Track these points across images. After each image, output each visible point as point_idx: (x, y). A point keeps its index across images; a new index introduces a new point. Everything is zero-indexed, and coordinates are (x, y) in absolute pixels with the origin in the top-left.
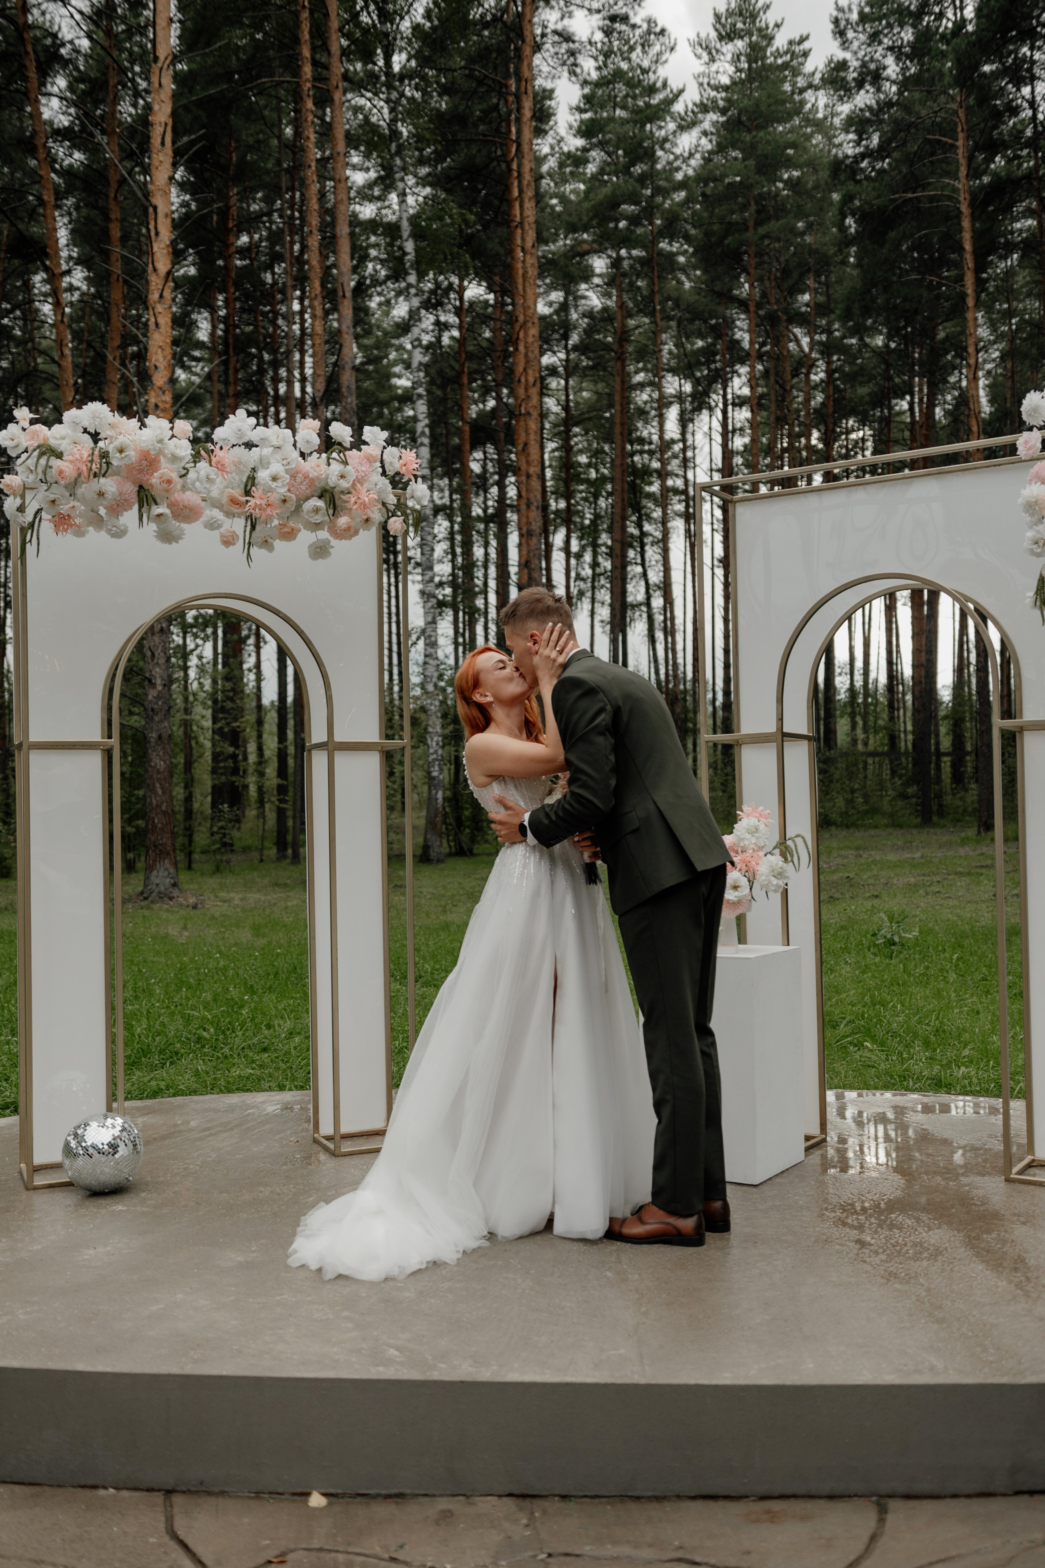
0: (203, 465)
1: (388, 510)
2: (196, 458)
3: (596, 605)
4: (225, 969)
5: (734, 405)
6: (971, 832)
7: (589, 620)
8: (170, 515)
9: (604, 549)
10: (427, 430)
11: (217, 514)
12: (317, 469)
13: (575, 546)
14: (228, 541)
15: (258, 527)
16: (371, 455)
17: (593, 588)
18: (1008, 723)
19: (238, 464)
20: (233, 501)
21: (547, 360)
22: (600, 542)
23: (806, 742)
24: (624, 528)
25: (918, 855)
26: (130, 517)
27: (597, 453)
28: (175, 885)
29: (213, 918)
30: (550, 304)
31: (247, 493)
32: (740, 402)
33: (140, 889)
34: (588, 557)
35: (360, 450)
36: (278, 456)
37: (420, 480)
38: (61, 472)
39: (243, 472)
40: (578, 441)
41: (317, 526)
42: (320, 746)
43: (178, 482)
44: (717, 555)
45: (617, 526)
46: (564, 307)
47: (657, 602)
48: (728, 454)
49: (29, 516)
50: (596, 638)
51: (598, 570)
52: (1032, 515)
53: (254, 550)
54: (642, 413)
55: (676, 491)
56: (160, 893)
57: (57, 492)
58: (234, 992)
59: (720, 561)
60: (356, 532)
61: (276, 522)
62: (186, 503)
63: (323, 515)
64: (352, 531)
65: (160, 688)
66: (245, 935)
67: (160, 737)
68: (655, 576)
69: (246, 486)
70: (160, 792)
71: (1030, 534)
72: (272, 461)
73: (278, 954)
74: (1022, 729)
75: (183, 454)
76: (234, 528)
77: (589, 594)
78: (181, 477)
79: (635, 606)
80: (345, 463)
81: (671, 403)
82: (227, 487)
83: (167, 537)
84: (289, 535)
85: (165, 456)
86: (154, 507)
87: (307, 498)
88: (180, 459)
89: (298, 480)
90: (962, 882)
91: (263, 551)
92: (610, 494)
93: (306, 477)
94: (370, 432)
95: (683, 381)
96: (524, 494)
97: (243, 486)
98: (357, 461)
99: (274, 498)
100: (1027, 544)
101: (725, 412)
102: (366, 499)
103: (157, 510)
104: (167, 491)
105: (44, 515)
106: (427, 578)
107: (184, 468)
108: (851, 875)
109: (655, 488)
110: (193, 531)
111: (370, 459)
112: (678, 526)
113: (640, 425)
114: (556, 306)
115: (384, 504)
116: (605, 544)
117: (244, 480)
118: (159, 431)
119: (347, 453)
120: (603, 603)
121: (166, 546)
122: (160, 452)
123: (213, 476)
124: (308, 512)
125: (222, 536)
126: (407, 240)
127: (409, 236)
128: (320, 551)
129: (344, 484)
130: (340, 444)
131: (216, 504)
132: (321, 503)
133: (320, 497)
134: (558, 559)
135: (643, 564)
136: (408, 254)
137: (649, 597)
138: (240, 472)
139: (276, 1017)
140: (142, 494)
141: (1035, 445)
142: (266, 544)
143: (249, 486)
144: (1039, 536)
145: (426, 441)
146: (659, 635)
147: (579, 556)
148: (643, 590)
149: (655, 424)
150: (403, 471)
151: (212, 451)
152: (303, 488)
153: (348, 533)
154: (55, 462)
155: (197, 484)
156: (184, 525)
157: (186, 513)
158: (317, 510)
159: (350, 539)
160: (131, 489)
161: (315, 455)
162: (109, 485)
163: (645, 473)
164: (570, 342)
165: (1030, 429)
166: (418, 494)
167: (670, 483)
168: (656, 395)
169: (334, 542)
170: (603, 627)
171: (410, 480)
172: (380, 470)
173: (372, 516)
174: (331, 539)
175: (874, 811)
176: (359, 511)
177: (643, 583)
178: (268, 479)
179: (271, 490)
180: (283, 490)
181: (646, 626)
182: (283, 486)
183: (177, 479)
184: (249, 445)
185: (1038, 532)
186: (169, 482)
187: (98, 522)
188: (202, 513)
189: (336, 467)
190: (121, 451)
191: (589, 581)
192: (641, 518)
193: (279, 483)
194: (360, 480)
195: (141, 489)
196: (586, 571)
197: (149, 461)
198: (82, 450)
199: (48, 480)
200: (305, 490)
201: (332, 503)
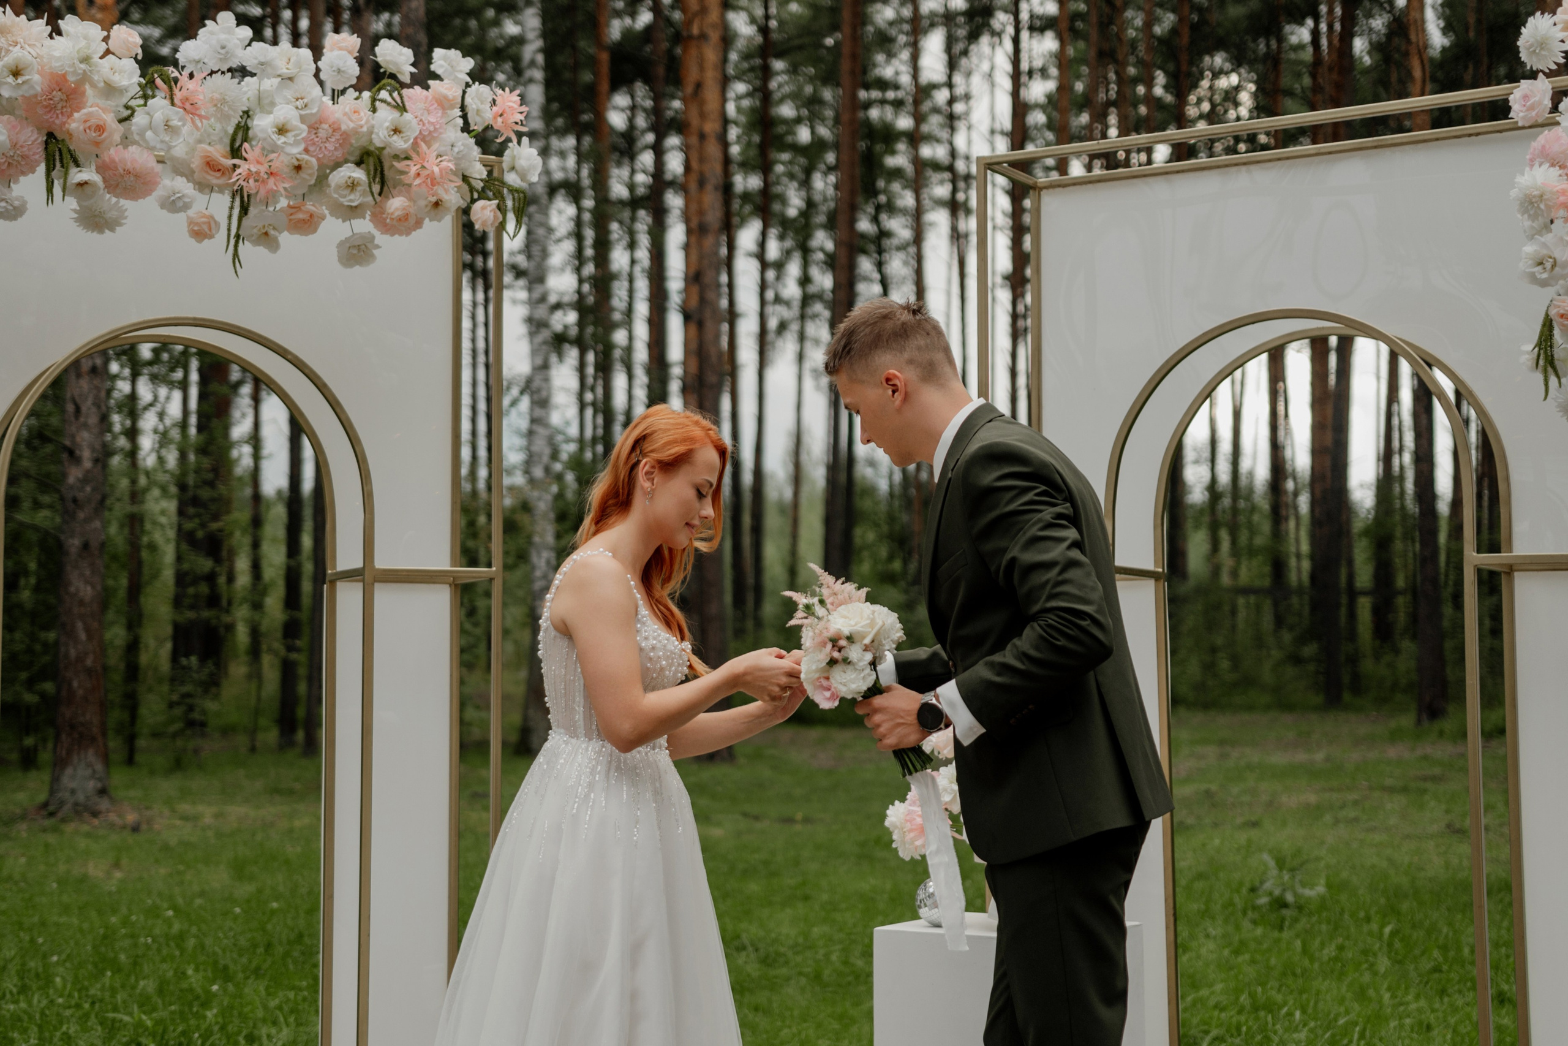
0: (159, 103)
1: (472, 189)
2: (147, 90)
3: (806, 344)
4: (181, 937)
5: (1032, 29)
6: (1407, 720)
8: (101, 184)
9: (819, 256)
10: (540, 59)
11: (183, 186)
12: (354, 117)
13: (773, 250)
14: (201, 232)
15: (253, 211)
16: (446, 97)
17: (803, 317)
18: (1489, 560)
19: (220, 104)
20: (211, 165)
22: (814, 244)
23: (1150, 584)
24: (852, 221)
25: (1319, 756)
26: (31, 185)
27: (813, 103)
28: (103, 792)
29: (166, 848)
31: (235, 152)
32: (1040, 25)
33: (42, 797)
34: (794, 269)
35: (427, 87)
36: (289, 94)
37: (525, 140)
39: (228, 117)
40: (780, 80)
41: (353, 212)
42: (350, 575)
43: (116, 131)
45: (842, 219)
48: (1020, 109)
51: (812, 289)
52: (1533, 218)
53: (245, 249)
54: (884, 39)
55: (936, 166)
56: (76, 804)
58: (194, 977)
59: (1007, 278)
60: (419, 224)
61: (283, 203)
62: (129, 166)
63: (363, 194)
64: (412, 221)
65: (87, 464)
66: (218, 878)
67: (86, 546)
69: (233, 140)
70: (83, 636)
71: (1529, 249)
72: (278, 100)
73: (273, 912)
74: (1511, 570)
75: (125, 83)
76: (212, 211)
77: (795, 327)
78: (121, 121)
80: (402, 108)
81: (931, 25)
82: (200, 142)
83: (95, 220)
84: (306, 225)
85: (93, 85)
86: (73, 171)
87: (337, 165)
88: (121, 91)
89: (322, 134)
90: (1394, 804)
91: (261, 250)
92: (830, 169)
93: (335, 129)
94: (445, 58)
96: (694, 164)
97: (227, 141)
98: (422, 105)
99: (281, 162)
100: (1525, 266)
101: (1016, 41)
102: (436, 169)
103: (77, 176)
104: (97, 144)
106: (536, 295)
107: (127, 107)
108: (1214, 787)
109: (899, 159)
110: (140, 213)
111: (443, 103)
112: (939, 220)
113: (880, 58)
115: (465, 178)
116: (821, 248)
117: (231, 130)
118: (83, 43)
119: (405, 92)
120: (817, 342)
121: (95, 236)
122: (85, 78)
123: (175, 122)
124: (338, 187)
125: (191, 222)
128: (357, 253)
129: (399, 144)
130: (393, 76)
131: (181, 169)
132: (359, 174)
133: (359, 163)
134: (746, 272)
135: (882, 282)
138: (225, 117)
139: (264, 1021)
140: (51, 147)
141: (1540, 103)
142: (266, 238)
143: (238, 140)
144: (1545, 252)
145: (538, 75)
147: (779, 266)
149: (905, 55)
150: (498, 124)
151: (176, 80)
152: (330, 147)
153: (405, 225)
155: (149, 134)
156: (124, 203)
157: (128, 183)
158: (352, 185)
159: (408, 234)
160: (32, 139)
161: (352, 93)
163: (887, 136)
165: (1533, 75)
166: (522, 163)
167: (926, 151)
168: (907, 12)
169: (380, 238)
170: (817, 379)
171: (509, 140)
172: (460, 122)
173: (445, 197)
174: (376, 233)
175: (1247, 682)
176: (424, 189)
178: (271, 130)
179: (274, 149)
180: (296, 150)
182: (296, 143)
183: (114, 124)
184: (242, 72)
185: (1544, 245)
186: (100, 128)
188: (156, 184)
189: (386, 115)
190: (16, 73)
191: (796, 305)
192: (879, 208)
193: (290, 138)
194: (426, 138)
195: (51, 141)
196: (791, 289)
197: (65, 92)
200: (334, 151)
201: (378, 174)
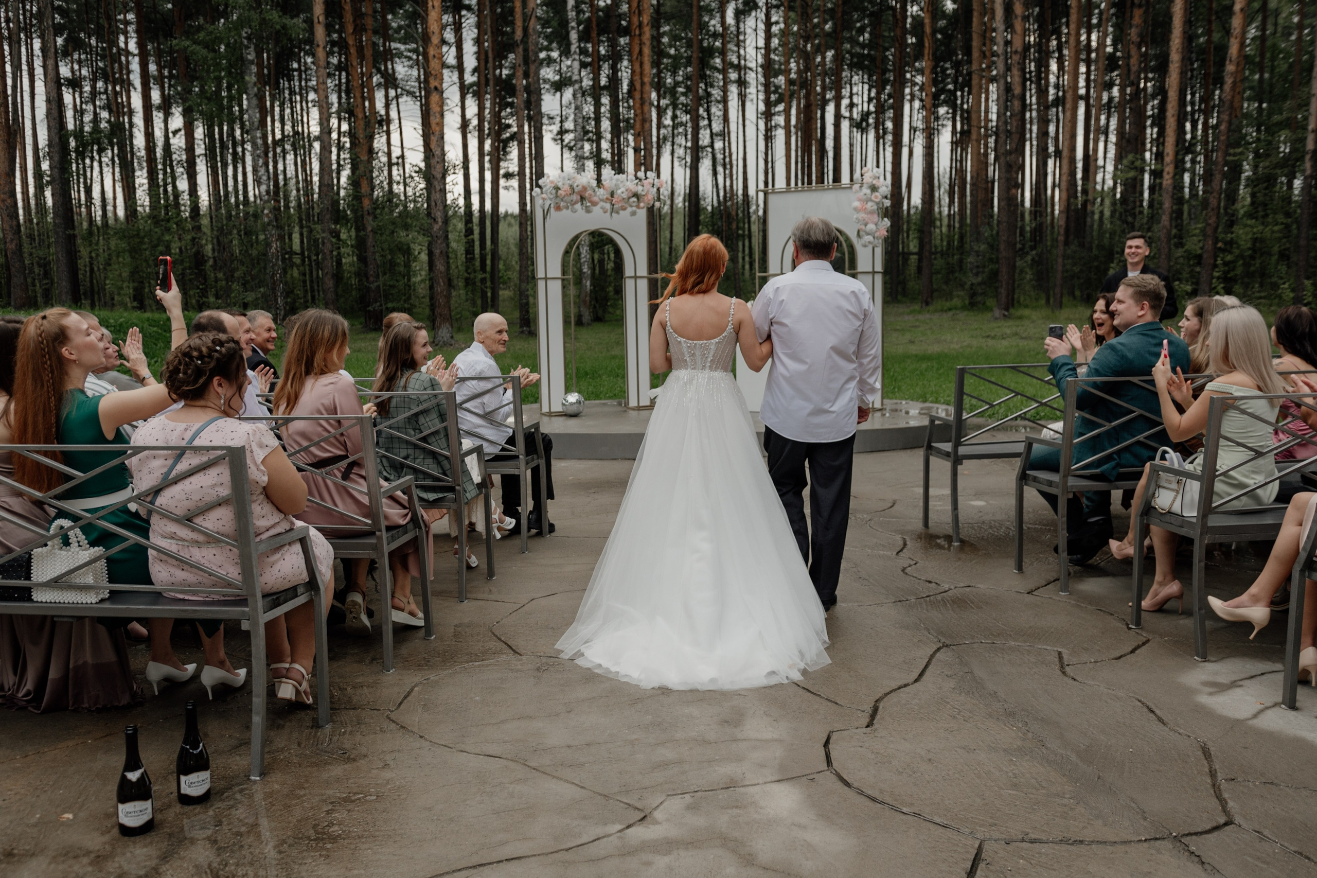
0: (602, 190)
8: (589, 205)
9: (680, 106)
11: (602, 204)
12: (635, 189)
13: (662, 103)
14: (605, 212)
15: (615, 206)
17: (673, 134)
20: (607, 199)
22: (679, 101)
24: (697, 90)
26: (578, 206)
31: (612, 196)
34: (670, 112)
35: (647, 181)
36: (622, 185)
38: (561, 194)
41: (633, 206)
42: (631, 277)
44: (760, 110)
47: (718, 145)
49: (546, 207)
53: (613, 214)
57: (558, 200)
59: (762, 114)
61: (620, 205)
62: (595, 201)
63: (636, 203)
65: (440, 224)
68: (717, 127)
76: (608, 208)
83: (588, 211)
84: (624, 209)
85: (589, 187)
87: (631, 198)
89: (628, 191)
91: (616, 214)
93: (630, 190)
94: (650, 174)
98: (646, 184)
102: (650, 198)
105: (552, 206)
109: (717, 61)
110: (596, 210)
111: (650, 183)
115: (654, 197)
117: (611, 192)
119: (643, 182)
123: (604, 193)
124: (631, 202)
125: (604, 210)
128: (633, 214)
129: (643, 193)
130: (640, 179)
131: (602, 200)
132: (635, 199)
133: (635, 197)
135: (709, 118)
137: (712, 141)
140: (582, 199)
142: (618, 213)
143: (612, 194)
146: (720, 169)
147: (665, 111)
148: (709, 136)
153: (642, 208)
155: (598, 194)
156: (593, 207)
157: (594, 204)
158: (633, 202)
160: (579, 197)
162: (574, 197)
167: (728, 58)
169: (637, 210)
176: (647, 201)
177: (708, 131)
178: (619, 192)
179: (621, 196)
180: (624, 197)
181: (711, 163)
182: (623, 193)
183: (592, 193)
187: (567, 208)
188: (599, 204)
189: (640, 188)
190: (577, 186)
191: (671, 128)
192: (707, 84)
194: (648, 192)
196: (669, 121)
197: (585, 189)
198: (567, 187)
199: (557, 197)
200: (630, 195)
201: (638, 199)
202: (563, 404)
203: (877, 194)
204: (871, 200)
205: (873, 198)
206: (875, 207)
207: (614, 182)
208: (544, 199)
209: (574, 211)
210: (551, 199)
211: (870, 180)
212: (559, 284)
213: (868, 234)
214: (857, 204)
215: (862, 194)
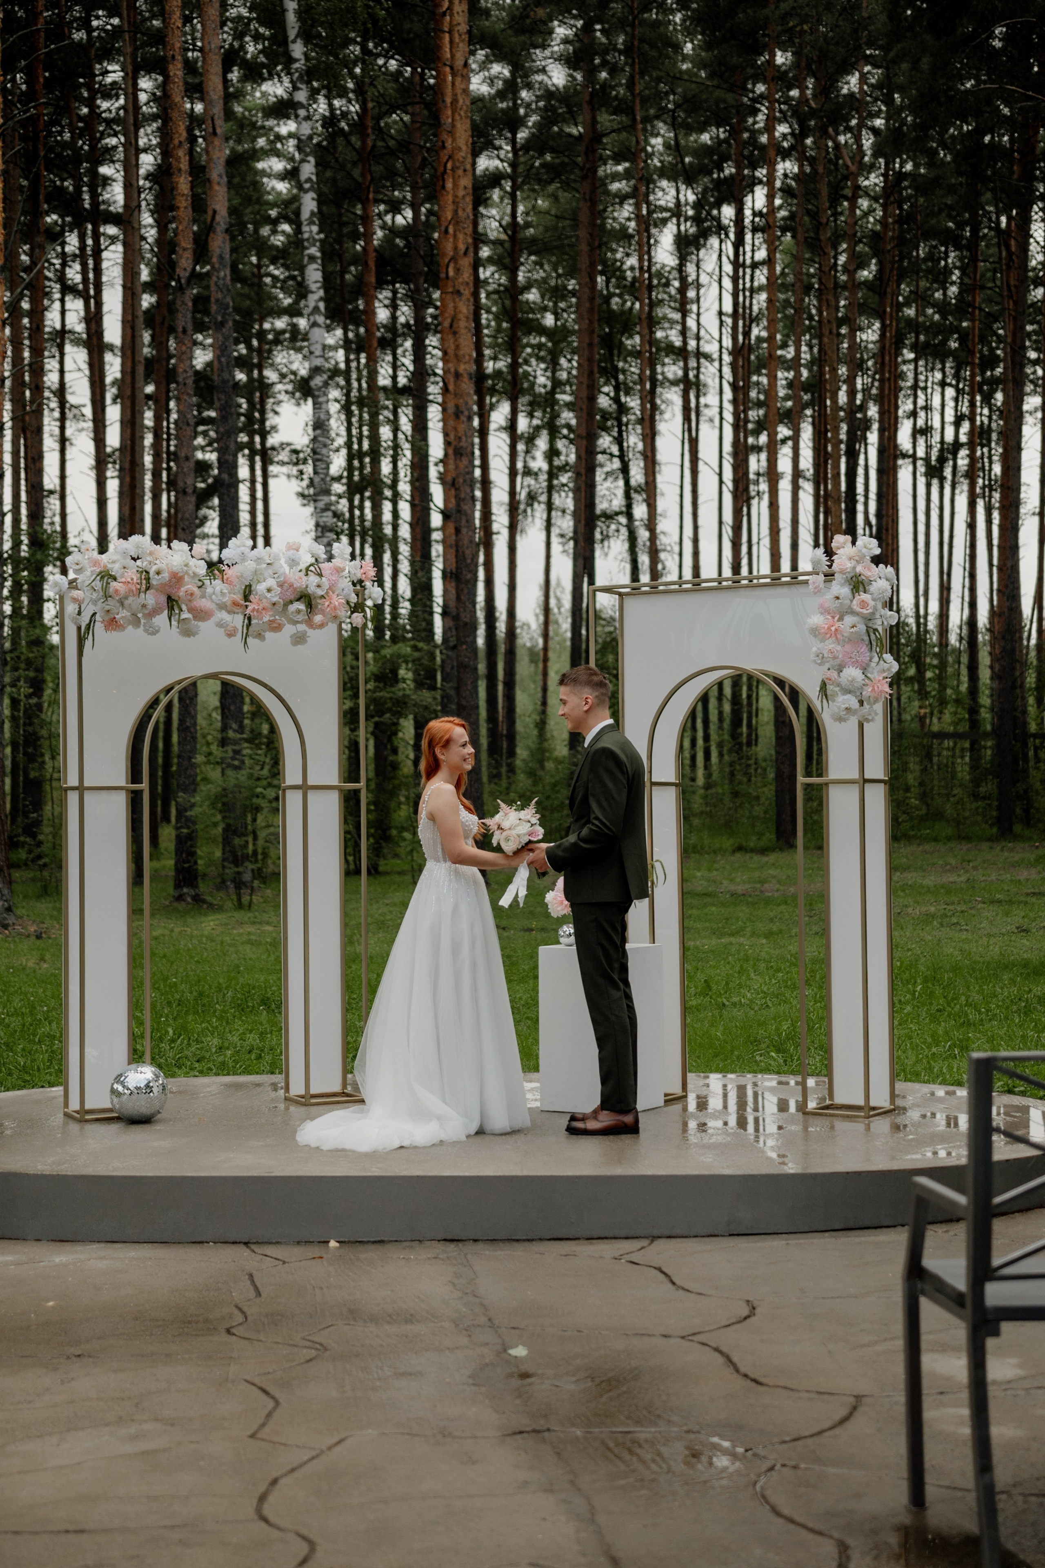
0: (217, 582)
1: (350, 607)
2: (211, 575)
3: (553, 513)
7: (543, 536)
8: (191, 618)
9: (565, 431)
11: (224, 616)
12: (299, 581)
13: (523, 424)
14: (230, 635)
15: (254, 622)
16: (340, 568)
17: (550, 488)
19: (240, 577)
20: (235, 604)
21: (485, 163)
22: (561, 421)
26: (162, 619)
27: (557, 293)
28: (9, 910)
30: (491, 81)
31: (246, 598)
34: (542, 443)
35: (331, 563)
36: (270, 571)
38: (116, 591)
39: (243, 583)
40: (529, 271)
41: (298, 622)
42: (294, 787)
43: (197, 594)
46: (510, 89)
49: (85, 620)
50: (553, 561)
51: (556, 462)
52: (816, 636)
53: (249, 640)
54: (623, 235)
55: (670, 349)
57: (112, 604)
60: (324, 625)
61: (266, 619)
62: (203, 608)
63: (303, 614)
69: (245, 593)
72: (266, 575)
75: (201, 572)
76: (236, 625)
77: (543, 498)
78: (199, 588)
79: (609, 517)
80: (320, 575)
81: (664, 221)
82: (232, 595)
83: (187, 632)
84: (276, 627)
85: (187, 574)
86: (181, 614)
87: (291, 602)
88: (199, 575)
89: (285, 588)
91: (257, 641)
92: (575, 351)
93: (291, 585)
94: (338, 548)
95: (683, 187)
96: (451, 387)
97: (243, 594)
98: (329, 572)
99: (267, 603)
102: (336, 601)
103: (184, 616)
104: (190, 600)
105: (98, 617)
107: (203, 583)
110: (206, 627)
111: (338, 570)
112: (672, 400)
114: (500, 84)
115: (348, 603)
116: (568, 426)
117: (244, 589)
118: (182, 554)
119: (321, 565)
120: (564, 511)
122: (185, 572)
123: (223, 589)
124: (292, 612)
125: (228, 631)
126: (294, 41)
127: (297, 36)
128: (299, 639)
129: (320, 592)
130: (315, 559)
131: (222, 607)
132: (301, 606)
133: (301, 601)
134: (498, 444)
135: (622, 457)
136: (297, 60)
137: (629, 506)
138: (241, 583)
140: (170, 603)
142: (260, 636)
143: (248, 594)
144: (820, 651)
147: (530, 440)
148: (620, 492)
150: (363, 578)
151: (224, 571)
152: (288, 594)
153: (322, 626)
154: (114, 584)
155: (211, 594)
156: (200, 625)
157: (201, 615)
158: (299, 611)
159: (320, 630)
160: (163, 599)
162: (150, 599)
164: (519, 136)
166: (374, 595)
167: (661, 334)
168: (642, 210)
169: (310, 632)
170: (564, 544)
172: (347, 578)
173: (340, 613)
174: (308, 630)
175: (936, 816)
176: (331, 612)
178: (263, 589)
179: (265, 598)
180: (275, 599)
181: (626, 546)
182: (276, 596)
183: (196, 589)
186: (191, 593)
187: (136, 622)
188: (213, 615)
189: (313, 580)
190: (158, 571)
191: (543, 477)
192: (617, 389)
193: (273, 594)
194: (331, 588)
195: (170, 599)
196: (539, 463)
197: (177, 579)
198: (132, 575)
199: (107, 596)
200: (290, 595)
201: (310, 606)
202: (113, 1091)
203: (864, 596)
204: (853, 613)
205: (855, 606)
206: (862, 628)
207: (250, 565)
208: (79, 602)
209: (153, 631)
210: (95, 602)
211: (849, 565)
212: (119, 804)
213: (847, 691)
214: (817, 620)
215: (829, 596)
